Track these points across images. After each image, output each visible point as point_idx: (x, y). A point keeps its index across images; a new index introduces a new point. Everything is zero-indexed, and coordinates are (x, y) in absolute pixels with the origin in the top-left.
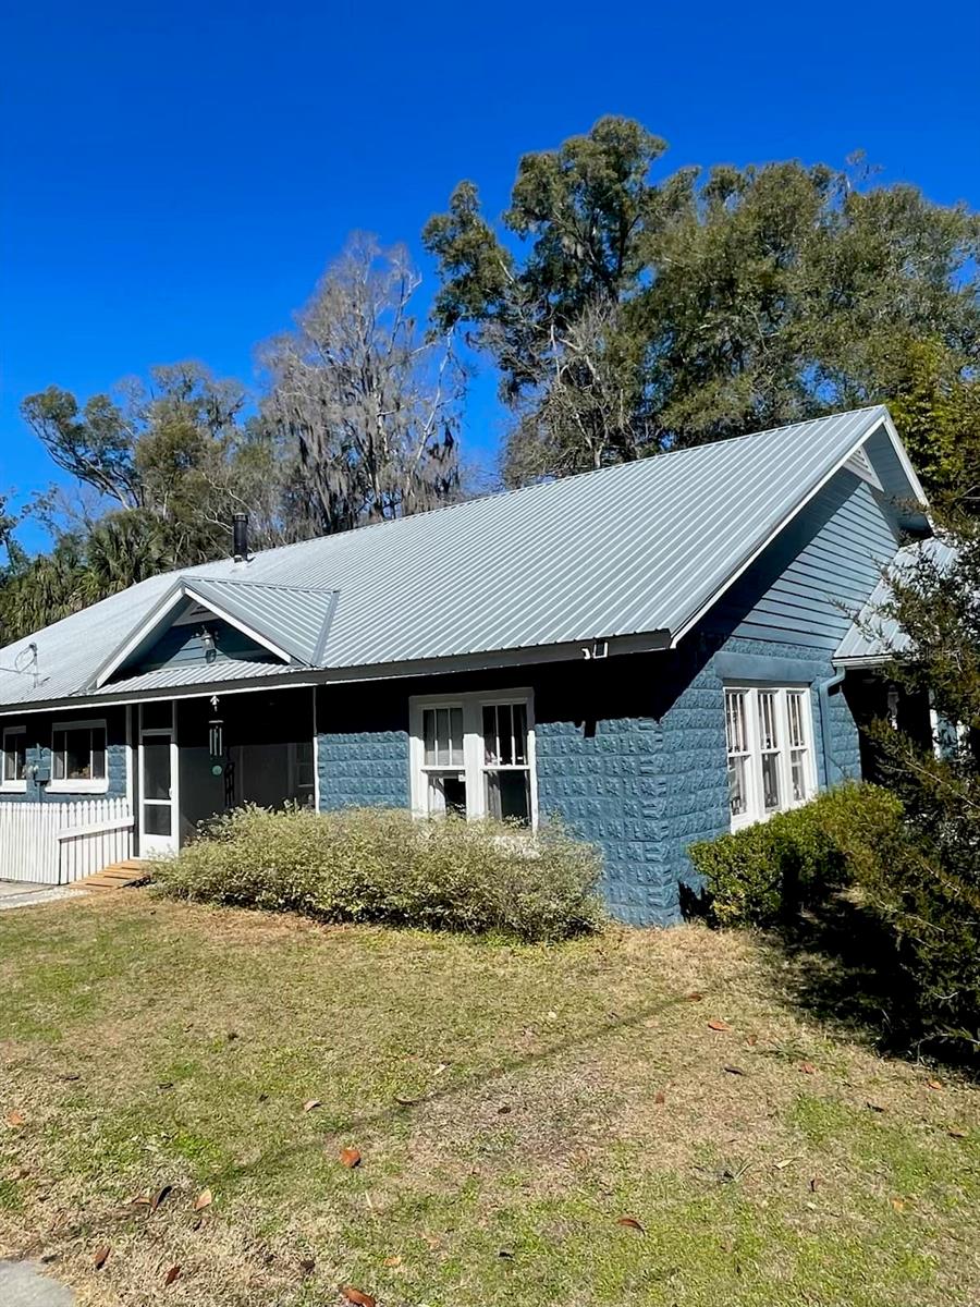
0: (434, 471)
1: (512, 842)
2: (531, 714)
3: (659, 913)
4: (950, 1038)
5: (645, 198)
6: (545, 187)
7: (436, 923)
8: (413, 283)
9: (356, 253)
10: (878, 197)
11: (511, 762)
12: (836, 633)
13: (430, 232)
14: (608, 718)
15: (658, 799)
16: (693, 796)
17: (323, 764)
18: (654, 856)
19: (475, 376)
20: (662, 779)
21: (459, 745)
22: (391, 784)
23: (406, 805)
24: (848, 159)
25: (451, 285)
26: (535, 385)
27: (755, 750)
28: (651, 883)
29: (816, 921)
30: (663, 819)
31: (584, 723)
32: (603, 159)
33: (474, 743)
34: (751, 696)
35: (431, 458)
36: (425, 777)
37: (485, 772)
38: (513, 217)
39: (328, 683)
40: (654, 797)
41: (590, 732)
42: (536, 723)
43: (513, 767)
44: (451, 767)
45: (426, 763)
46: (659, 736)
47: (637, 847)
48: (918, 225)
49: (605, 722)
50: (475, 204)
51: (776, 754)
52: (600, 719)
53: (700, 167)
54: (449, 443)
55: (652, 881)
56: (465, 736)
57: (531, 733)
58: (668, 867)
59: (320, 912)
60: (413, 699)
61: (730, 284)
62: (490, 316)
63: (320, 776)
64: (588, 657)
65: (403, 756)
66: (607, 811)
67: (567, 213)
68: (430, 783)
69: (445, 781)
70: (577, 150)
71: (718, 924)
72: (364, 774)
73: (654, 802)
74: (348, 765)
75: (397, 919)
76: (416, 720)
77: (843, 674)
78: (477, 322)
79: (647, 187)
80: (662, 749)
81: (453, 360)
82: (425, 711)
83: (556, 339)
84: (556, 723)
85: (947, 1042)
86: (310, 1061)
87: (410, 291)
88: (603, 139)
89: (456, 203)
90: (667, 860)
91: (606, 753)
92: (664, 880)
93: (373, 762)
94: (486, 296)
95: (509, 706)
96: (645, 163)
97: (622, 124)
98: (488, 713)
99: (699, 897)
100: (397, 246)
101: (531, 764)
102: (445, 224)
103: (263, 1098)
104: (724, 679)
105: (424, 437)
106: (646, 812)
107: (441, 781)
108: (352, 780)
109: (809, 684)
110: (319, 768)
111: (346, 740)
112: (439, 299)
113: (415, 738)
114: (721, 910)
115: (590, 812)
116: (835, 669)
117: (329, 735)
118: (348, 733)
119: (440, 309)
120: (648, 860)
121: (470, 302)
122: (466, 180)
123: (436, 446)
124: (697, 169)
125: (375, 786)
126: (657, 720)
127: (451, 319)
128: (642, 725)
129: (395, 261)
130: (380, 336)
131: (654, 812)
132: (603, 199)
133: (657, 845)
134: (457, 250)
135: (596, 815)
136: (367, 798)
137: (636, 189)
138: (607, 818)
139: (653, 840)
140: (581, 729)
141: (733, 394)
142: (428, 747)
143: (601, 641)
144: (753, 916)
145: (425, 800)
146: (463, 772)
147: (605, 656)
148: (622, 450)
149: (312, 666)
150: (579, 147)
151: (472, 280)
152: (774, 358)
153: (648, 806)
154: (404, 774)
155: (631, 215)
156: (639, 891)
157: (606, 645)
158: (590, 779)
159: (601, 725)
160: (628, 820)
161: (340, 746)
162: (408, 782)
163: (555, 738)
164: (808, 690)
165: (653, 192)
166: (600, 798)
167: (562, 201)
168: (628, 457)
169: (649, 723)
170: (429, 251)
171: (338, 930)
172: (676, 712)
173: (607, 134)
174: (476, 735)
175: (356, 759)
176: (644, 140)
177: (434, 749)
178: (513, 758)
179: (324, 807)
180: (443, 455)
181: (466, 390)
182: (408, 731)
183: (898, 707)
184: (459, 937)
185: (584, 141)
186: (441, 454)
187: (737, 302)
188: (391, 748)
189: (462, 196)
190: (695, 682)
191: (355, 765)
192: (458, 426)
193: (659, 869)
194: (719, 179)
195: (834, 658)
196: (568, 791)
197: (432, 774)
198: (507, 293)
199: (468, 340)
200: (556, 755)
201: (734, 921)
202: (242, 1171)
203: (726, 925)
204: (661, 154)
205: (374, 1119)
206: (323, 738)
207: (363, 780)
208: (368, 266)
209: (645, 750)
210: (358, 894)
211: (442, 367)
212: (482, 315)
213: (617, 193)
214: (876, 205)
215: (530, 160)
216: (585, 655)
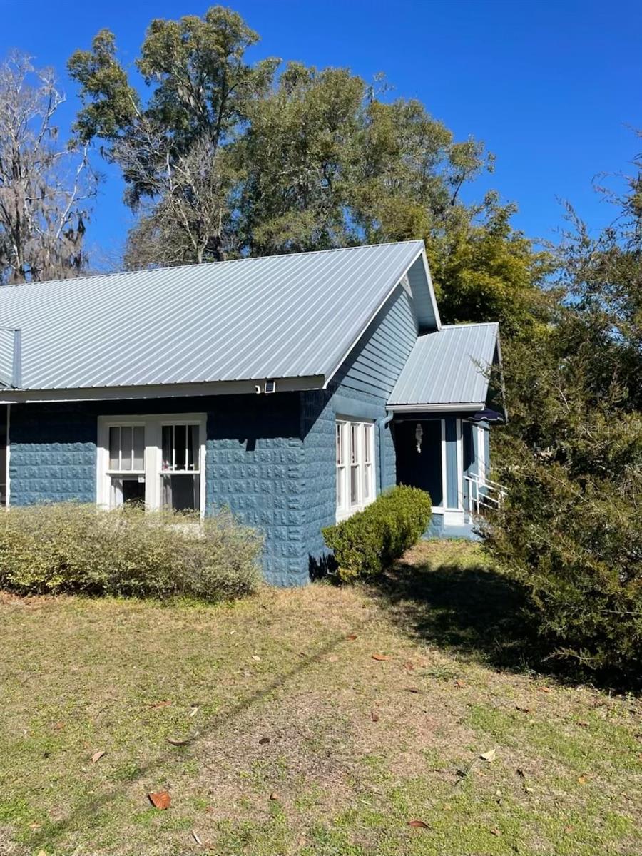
0: (69, 250)
1: (190, 528)
2: (203, 433)
3: (296, 577)
4: (565, 656)
5: (242, 73)
6: (168, 47)
7: (128, 592)
8: (58, 100)
9: (11, 65)
10: (400, 106)
11: (184, 468)
12: (388, 389)
13: (74, 63)
14: (265, 437)
15: (300, 496)
16: (318, 494)
17: (13, 468)
18: (296, 536)
19: (104, 182)
20: (303, 482)
21: (140, 454)
22: (79, 484)
23: (93, 500)
24: (375, 77)
25: (91, 108)
26: (152, 197)
27: (347, 463)
28: (292, 555)
29: (396, 579)
30: (303, 510)
31: (246, 440)
32: (215, 36)
33: (154, 454)
34: (346, 427)
35: (67, 239)
36: (109, 479)
37: (162, 476)
38: (144, 64)
39: (28, 402)
40: (298, 494)
41: (251, 447)
42: (208, 439)
43: (186, 472)
44: (133, 471)
45: (110, 468)
46: (303, 451)
47: (283, 530)
48: (423, 130)
49: (263, 440)
50: (113, 49)
51: (356, 467)
52: (259, 438)
53: (281, 59)
54: (82, 230)
55: (293, 554)
56: (147, 448)
57: (203, 448)
58: (304, 544)
59: (18, 587)
60: (101, 418)
61: (304, 145)
62: (119, 137)
63: (11, 477)
64: (259, 392)
65: (91, 462)
66: (261, 505)
67: (183, 71)
68: (112, 483)
69: (124, 482)
70: (192, 25)
71: (341, 583)
72: (54, 476)
73: (298, 498)
74: (39, 469)
75: (96, 590)
76: (103, 433)
77: (392, 415)
78: (109, 141)
79: (243, 65)
80: (304, 461)
81: (88, 166)
82: (111, 428)
83: (170, 164)
84: (224, 440)
85: (563, 658)
86: (77, 717)
87: (55, 106)
88: (215, 22)
89: (97, 43)
90: (304, 539)
91: (263, 463)
92: (301, 553)
93: (63, 467)
94: (118, 121)
95: (185, 426)
96: (243, 47)
97: (230, 14)
98: (166, 430)
99: (319, 564)
100: (48, 67)
101: (202, 470)
102: (87, 59)
103: (46, 755)
104: (337, 414)
105: (62, 223)
106: (291, 505)
107: (121, 482)
108: (43, 480)
109: (375, 421)
110: (11, 471)
111: (38, 448)
112: (80, 116)
113: (103, 449)
114: (344, 573)
115: (247, 505)
116: (387, 412)
117: (22, 445)
118: (40, 443)
119: (81, 125)
120: (290, 539)
121: (105, 124)
122: (107, 29)
123: (71, 231)
124: (279, 60)
125: (64, 486)
126: (302, 440)
127: (89, 134)
128: (291, 443)
129: (45, 79)
130: (30, 136)
131: (297, 505)
132: (210, 66)
133: (298, 529)
134: (98, 80)
135: (252, 507)
136: (57, 495)
137: (236, 65)
138: (261, 509)
139: (295, 525)
140: (244, 445)
141: (300, 223)
142: (113, 455)
143: (270, 381)
144: (363, 576)
145: (108, 497)
146: (143, 476)
147: (274, 391)
148: (215, 252)
149: (14, 388)
150: (194, 23)
151: (108, 106)
152: (327, 203)
153: (293, 501)
154: (91, 476)
155: (230, 83)
156: (283, 561)
157: (275, 384)
158: (249, 481)
159: (259, 443)
160: (277, 511)
161: (32, 453)
162: (94, 483)
163: (223, 451)
164: (373, 425)
165: (247, 70)
166: (257, 495)
167: (181, 61)
168: (218, 258)
169: (297, 442)
170: (72, 78)
171: (39, 601)
172: (312, 434)
173: (218, 18)
174: (156, 448)
175: (47, 464)
176: (244, 31)
177: (118, 457)
178: (186, 465)
179: (15, 503)
180: (77, 238)
181: (96, 191)
182: (96, 444)
183: (422, 439)
184: (150, 603)
185: (199, 21)
186: (75, 237)
187: (307, 159)
188: (80, 456)
189: (102, 39)
190: (322, 415)
191: (46, 469)
192: (89, 218)
193: (298, 545)
194: (293, 71)
195: (387, 405)
196: (231, 490)
197: (114, 477)
198: (136, 122)
199: (102, 152)
200: (223, 463)
201: (353, 579)
202: (61, 826)
203: (347, 583)
204: (255, 43)
205: (159, 762)
206: (16, 447)
207: (53, 480)
208: (22, 78)
209: (293, 461)
210: (58, 572)
211: (79, 171)
212: (112, 135)
213: (223, 64)
214: (399, 111)
215: (159, 24)
216: (257, 390)
